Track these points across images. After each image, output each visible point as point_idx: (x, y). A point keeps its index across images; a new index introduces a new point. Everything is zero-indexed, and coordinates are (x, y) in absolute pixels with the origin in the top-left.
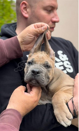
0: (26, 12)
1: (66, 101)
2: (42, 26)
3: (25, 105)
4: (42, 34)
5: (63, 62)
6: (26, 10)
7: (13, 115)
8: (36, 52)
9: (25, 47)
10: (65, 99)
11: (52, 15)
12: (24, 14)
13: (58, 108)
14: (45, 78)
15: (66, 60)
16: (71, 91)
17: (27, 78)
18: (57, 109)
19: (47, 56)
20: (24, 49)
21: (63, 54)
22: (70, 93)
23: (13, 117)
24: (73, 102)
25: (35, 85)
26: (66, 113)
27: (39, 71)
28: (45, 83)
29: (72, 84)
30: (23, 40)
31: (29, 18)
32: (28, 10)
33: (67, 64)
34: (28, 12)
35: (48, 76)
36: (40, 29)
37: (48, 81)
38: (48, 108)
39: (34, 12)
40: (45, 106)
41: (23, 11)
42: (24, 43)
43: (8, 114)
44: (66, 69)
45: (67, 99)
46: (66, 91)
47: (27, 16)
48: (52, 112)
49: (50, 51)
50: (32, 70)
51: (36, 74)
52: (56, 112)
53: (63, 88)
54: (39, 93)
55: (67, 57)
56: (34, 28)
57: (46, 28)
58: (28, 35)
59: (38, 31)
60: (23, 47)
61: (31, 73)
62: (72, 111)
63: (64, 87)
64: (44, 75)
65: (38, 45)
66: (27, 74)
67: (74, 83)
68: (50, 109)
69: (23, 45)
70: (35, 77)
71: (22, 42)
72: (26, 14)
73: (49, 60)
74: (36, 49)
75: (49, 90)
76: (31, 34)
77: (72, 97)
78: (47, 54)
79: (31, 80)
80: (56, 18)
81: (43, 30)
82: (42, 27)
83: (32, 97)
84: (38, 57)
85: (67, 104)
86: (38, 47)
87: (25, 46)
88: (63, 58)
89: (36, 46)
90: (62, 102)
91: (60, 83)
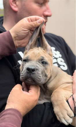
0: (15, 5)
1: (66, 98)
2: (36, 20)
3: (26, 104)
4: (37, 28)
5: (56, 59)
6: (15, 3)
7: (14, 115)
8: (32, 48)
9: (19, 43)
10: (65, 96)
11: (44, 8)
12: (13, 7)
13: (58, 105)
14: (41, 76)
15: (60, 57)
16: (70, 88)
17: (23, 76)
18: (58, 107)
19: (44, 52)
20: (17, 45)
21: (56, 50)
22: (69, 90)
23: (14, 117)
24: (73, 99)
25: (31, 83)
26: (67, 110)
27: (34, 68)
28: (42, 81)
29: (71, 81)
30: (17, 35)
31: (19, 12)
32: (17, 3)
33: (61, 61)
34: (17, 6)
35: (45, 74)
36: (35, 22)
37: (46, 79)
38: (47, 107)
39: (24, 5)
40: (44, 106)
41: (12, 4)
42: (17, 38)
43: (9, 114)
44: (61, 66)
45: (67, 96)
46: (65, 89)
47: (16, 9)
48: (51, 110)
49: (47, 46)
50: (27, 67)
51: (31, 72)
52: (56, 109)
53: (62, 86)
54: (38, 91)
55: (60, 54)
56: (28, 22)
57: (41, 22)
58: (22, 30)
59: (33, 25)
60: (16, 43)
61: (26, 71)
62: (73, 108)
63: (63, 84)
64: (40, 72)
65: (33, 40)
66: (22, 72)
67: (73, 80)
68: (49, 108)
69: (16, 41)
70: (30, 75)
71: (15, 37)
72: (15, 7)
73: (47, 56)
74: (31, 45)
75: (48, 89)
76: (25, 28)
77: (72, 94)
78: (44, 50)
79: (26, 78)
80: (49, 12)
81: (39, 24)
82: (38, 21)
83: (32, 96)
84: (34, 53)
85: (67, 101)
86: (34, 43)
87: (19, 41)
88: (56, 54)
89: (31, 41)
90: (63, 99)
91: (59, 81)
